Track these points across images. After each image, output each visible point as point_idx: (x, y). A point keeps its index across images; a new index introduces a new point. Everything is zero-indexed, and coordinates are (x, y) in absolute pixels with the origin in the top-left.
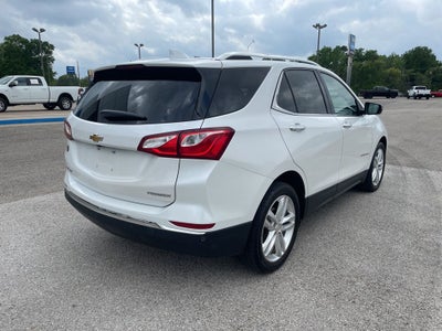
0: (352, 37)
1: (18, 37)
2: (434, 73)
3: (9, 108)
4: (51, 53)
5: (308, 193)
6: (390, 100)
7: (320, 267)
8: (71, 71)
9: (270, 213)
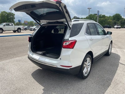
0: (98, 11)
1: (5, 12)
2: (121, 21)
3: (3, 32)
4: (14, 16)
5: (94, 57)
6: (109, 29)
7: (98, 77)
8: (19, 21)
9: (85, 63)
